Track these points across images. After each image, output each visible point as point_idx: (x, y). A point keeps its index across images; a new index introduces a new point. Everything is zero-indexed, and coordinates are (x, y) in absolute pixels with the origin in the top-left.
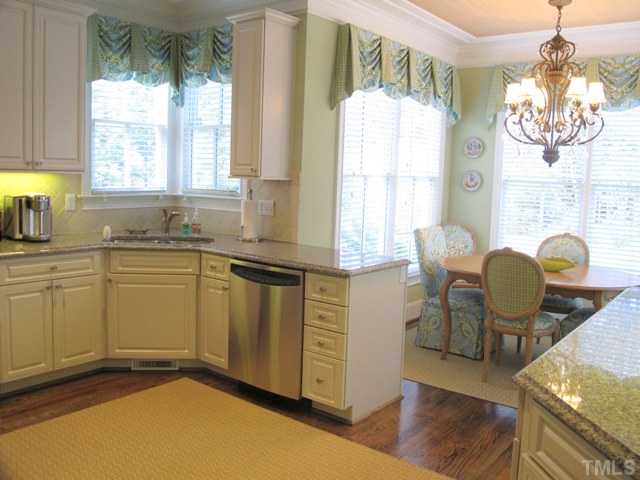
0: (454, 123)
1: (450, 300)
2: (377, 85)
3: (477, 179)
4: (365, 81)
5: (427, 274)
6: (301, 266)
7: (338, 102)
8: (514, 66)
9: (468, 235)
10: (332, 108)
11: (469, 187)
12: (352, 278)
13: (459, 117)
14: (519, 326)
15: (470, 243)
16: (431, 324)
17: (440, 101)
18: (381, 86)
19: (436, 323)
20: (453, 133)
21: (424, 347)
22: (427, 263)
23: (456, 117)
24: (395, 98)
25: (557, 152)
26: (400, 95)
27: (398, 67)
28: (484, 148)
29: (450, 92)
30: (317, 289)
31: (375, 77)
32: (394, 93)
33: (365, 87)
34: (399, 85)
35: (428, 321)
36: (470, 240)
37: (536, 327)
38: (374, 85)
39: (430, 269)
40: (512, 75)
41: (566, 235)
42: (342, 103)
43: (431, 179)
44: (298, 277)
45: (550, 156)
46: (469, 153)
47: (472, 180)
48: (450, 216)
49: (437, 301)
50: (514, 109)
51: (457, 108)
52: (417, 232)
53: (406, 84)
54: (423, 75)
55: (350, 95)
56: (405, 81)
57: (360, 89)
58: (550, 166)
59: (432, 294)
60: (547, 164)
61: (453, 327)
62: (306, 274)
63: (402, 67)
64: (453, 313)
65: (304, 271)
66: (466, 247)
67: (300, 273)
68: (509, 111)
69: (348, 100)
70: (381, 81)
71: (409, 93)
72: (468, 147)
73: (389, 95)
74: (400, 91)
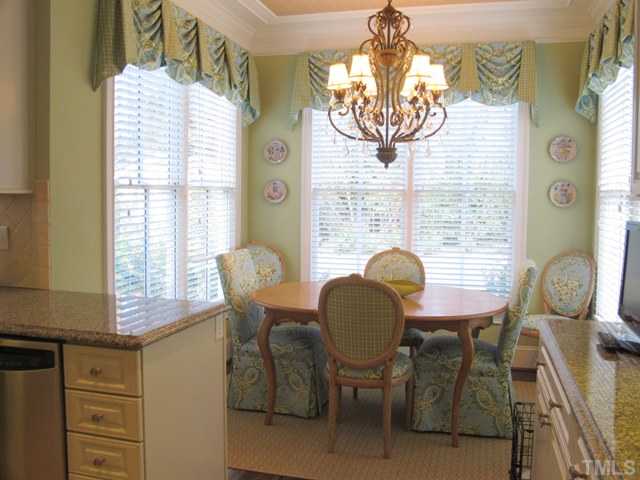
0: (252, 121)
1: (271, 345)
2: (159, 60)
3: (281, 188)
4: (142, 52)
5: (237, 313)
6: (55, 334)
7: (104, 79)
8: (321, 53)
9: (274, 258)
10: (94, 89)
11: (273, 199)
12: (145, 350)
13: (258, 113)
14: (374, 376)
15: (278, 265)
16: (246, 377)
17: (236, 92)
18: (163, 64)
19: (253, 376)
20: (250, 135)
21: (240, 410)
22: (236, 298)
23: (254, 115)
24: (181, 83)
25: (395, 149)
26: (189, 77)
27: (184, 41)
28: (288, 151)
29: (246, 82)
30: (87, 371)
31: (156, 49)
32: (181, 76)
33: (142, 62)
34: (186, 64)
35: (242, 375)
36: (278, 263)
37: (394, 374)
38: (154, 60)
39: (240, 307)
40: (318, 64)
41: (396, 250)
42: (109, 80)
43: (227, 190)
44: (51, 353)
45: (386, 155)
46: (270, 158)
47: (275, 190)
48: (250, 235)
49: (254, 346)
50: (340, 96)
51: (255, 102)
52: (220, 259)
53: (196, 64)
54: (216, 57)
55: (121, 70)
56: (193, 59)
57: (134, 64)
58: (386, 166)
59: (245, 338)
60: (383, 165)
61: (278, 380)
62: (65, 346)
63: (190, 43)
64: (276, 361)
65: (61, 342)
66: (273, 271)
67: (54, 347)
68: (333, 100)
69: (117, 78)
70: (163, 57)
71: (199, 78)
72: (269, 151)
73: (174, 77)
74: (188, 73)
